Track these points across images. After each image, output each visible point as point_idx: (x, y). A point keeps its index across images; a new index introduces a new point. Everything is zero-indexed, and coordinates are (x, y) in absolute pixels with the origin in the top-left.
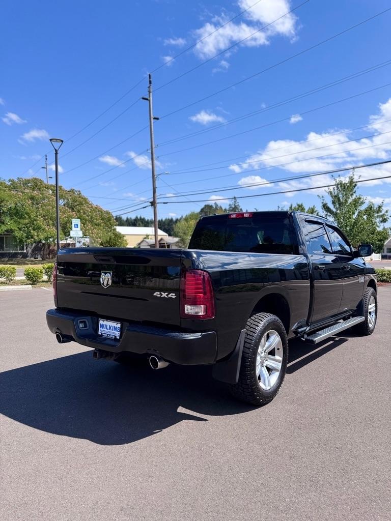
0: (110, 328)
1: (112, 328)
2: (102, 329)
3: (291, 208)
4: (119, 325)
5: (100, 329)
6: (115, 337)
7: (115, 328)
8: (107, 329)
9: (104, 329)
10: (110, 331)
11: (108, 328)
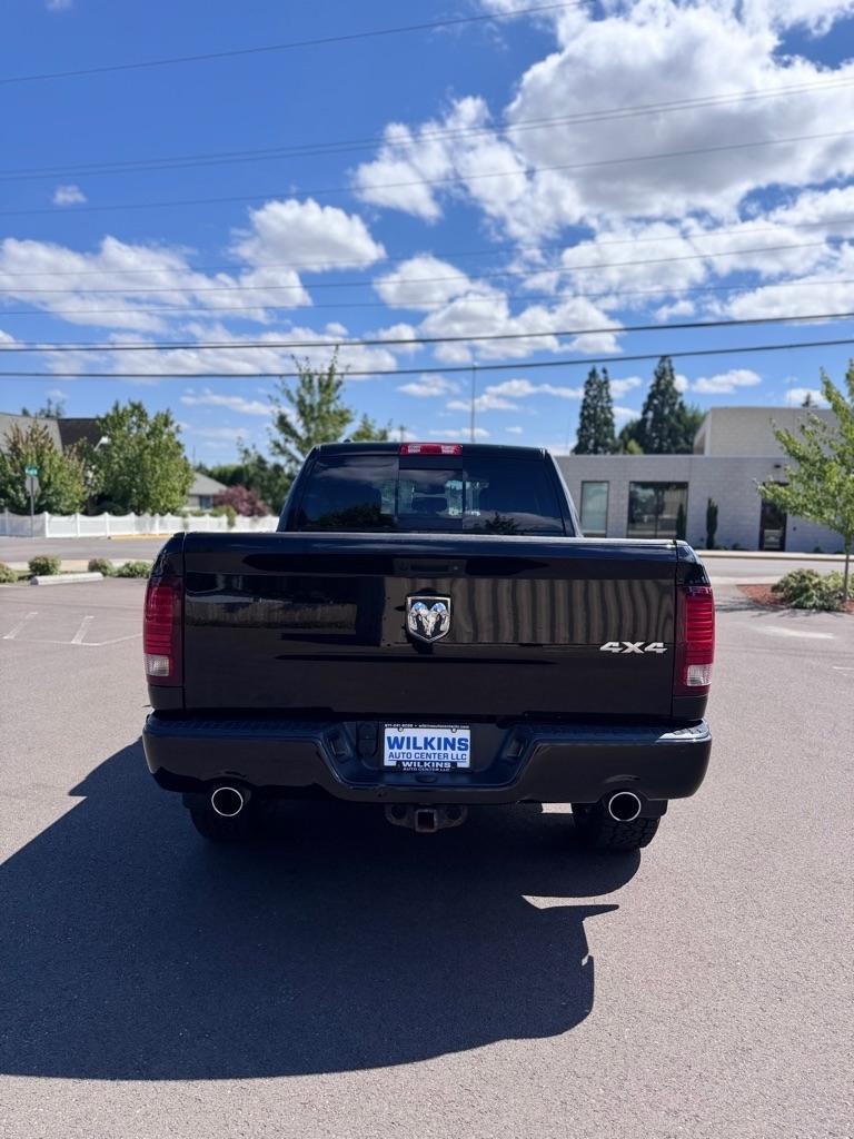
0: (428, 743)
1: (435, 743)
2: (395, 751)
3: (116, 408)
4: (462, 734)
5: (387, 751)
6: (454, 764)
7: (448, 743)
8: (415, 747)
9: (404, 750)
10: (429, 751)
11: (420, 745)
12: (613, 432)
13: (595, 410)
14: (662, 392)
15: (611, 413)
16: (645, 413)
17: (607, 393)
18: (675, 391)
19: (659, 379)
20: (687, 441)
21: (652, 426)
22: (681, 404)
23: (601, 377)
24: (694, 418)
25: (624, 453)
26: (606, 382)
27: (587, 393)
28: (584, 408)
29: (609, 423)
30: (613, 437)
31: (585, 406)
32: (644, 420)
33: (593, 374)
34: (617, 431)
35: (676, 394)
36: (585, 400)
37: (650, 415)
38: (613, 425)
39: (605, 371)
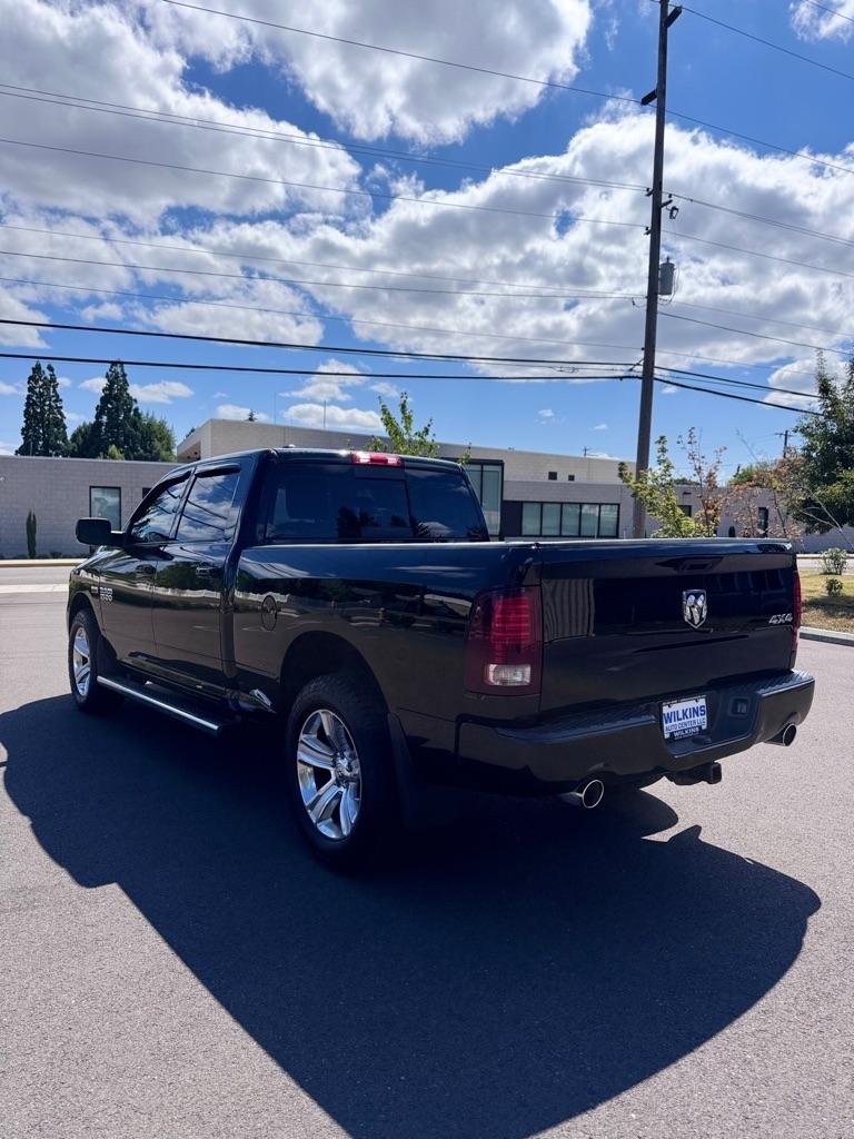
0: (684, 714)
1: (688, 713)
2: (669, 724)
4: (702, 702)
5: (665, 726)
6: (699, 728)
7: (695, 711)
8: (679, 719)
9: (673, 723)
10: (686, 720)
11: (681, 716)
12: (65, 434)
13: (42, 408)
14: (115, 398)
15: (61, 414)
16: (98, 416)
17: (54, 391)
18: (130, 398)
19: (111, 383)
20: (144, 448)
21: (107, 432)
22: (136, 410)
23: (48, 374)
24: (149, 425)
25: (105, 458)
26: (53, 380)
27: (30, 389)
28: (28, 405)
29: (60, 424)
30: (65, 439)
31: (30, 404)
32: (98, 424)
33: (37, 369)
34: (69, 434)
35: (131, 400)
36: (29, 398)
37: (105, 419)
38: (65, 427)
39: (50, 368)
